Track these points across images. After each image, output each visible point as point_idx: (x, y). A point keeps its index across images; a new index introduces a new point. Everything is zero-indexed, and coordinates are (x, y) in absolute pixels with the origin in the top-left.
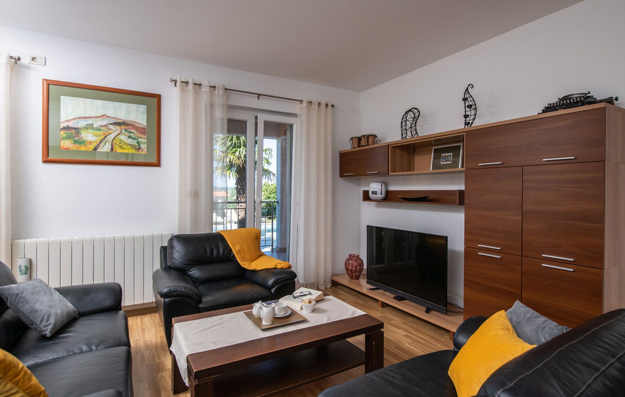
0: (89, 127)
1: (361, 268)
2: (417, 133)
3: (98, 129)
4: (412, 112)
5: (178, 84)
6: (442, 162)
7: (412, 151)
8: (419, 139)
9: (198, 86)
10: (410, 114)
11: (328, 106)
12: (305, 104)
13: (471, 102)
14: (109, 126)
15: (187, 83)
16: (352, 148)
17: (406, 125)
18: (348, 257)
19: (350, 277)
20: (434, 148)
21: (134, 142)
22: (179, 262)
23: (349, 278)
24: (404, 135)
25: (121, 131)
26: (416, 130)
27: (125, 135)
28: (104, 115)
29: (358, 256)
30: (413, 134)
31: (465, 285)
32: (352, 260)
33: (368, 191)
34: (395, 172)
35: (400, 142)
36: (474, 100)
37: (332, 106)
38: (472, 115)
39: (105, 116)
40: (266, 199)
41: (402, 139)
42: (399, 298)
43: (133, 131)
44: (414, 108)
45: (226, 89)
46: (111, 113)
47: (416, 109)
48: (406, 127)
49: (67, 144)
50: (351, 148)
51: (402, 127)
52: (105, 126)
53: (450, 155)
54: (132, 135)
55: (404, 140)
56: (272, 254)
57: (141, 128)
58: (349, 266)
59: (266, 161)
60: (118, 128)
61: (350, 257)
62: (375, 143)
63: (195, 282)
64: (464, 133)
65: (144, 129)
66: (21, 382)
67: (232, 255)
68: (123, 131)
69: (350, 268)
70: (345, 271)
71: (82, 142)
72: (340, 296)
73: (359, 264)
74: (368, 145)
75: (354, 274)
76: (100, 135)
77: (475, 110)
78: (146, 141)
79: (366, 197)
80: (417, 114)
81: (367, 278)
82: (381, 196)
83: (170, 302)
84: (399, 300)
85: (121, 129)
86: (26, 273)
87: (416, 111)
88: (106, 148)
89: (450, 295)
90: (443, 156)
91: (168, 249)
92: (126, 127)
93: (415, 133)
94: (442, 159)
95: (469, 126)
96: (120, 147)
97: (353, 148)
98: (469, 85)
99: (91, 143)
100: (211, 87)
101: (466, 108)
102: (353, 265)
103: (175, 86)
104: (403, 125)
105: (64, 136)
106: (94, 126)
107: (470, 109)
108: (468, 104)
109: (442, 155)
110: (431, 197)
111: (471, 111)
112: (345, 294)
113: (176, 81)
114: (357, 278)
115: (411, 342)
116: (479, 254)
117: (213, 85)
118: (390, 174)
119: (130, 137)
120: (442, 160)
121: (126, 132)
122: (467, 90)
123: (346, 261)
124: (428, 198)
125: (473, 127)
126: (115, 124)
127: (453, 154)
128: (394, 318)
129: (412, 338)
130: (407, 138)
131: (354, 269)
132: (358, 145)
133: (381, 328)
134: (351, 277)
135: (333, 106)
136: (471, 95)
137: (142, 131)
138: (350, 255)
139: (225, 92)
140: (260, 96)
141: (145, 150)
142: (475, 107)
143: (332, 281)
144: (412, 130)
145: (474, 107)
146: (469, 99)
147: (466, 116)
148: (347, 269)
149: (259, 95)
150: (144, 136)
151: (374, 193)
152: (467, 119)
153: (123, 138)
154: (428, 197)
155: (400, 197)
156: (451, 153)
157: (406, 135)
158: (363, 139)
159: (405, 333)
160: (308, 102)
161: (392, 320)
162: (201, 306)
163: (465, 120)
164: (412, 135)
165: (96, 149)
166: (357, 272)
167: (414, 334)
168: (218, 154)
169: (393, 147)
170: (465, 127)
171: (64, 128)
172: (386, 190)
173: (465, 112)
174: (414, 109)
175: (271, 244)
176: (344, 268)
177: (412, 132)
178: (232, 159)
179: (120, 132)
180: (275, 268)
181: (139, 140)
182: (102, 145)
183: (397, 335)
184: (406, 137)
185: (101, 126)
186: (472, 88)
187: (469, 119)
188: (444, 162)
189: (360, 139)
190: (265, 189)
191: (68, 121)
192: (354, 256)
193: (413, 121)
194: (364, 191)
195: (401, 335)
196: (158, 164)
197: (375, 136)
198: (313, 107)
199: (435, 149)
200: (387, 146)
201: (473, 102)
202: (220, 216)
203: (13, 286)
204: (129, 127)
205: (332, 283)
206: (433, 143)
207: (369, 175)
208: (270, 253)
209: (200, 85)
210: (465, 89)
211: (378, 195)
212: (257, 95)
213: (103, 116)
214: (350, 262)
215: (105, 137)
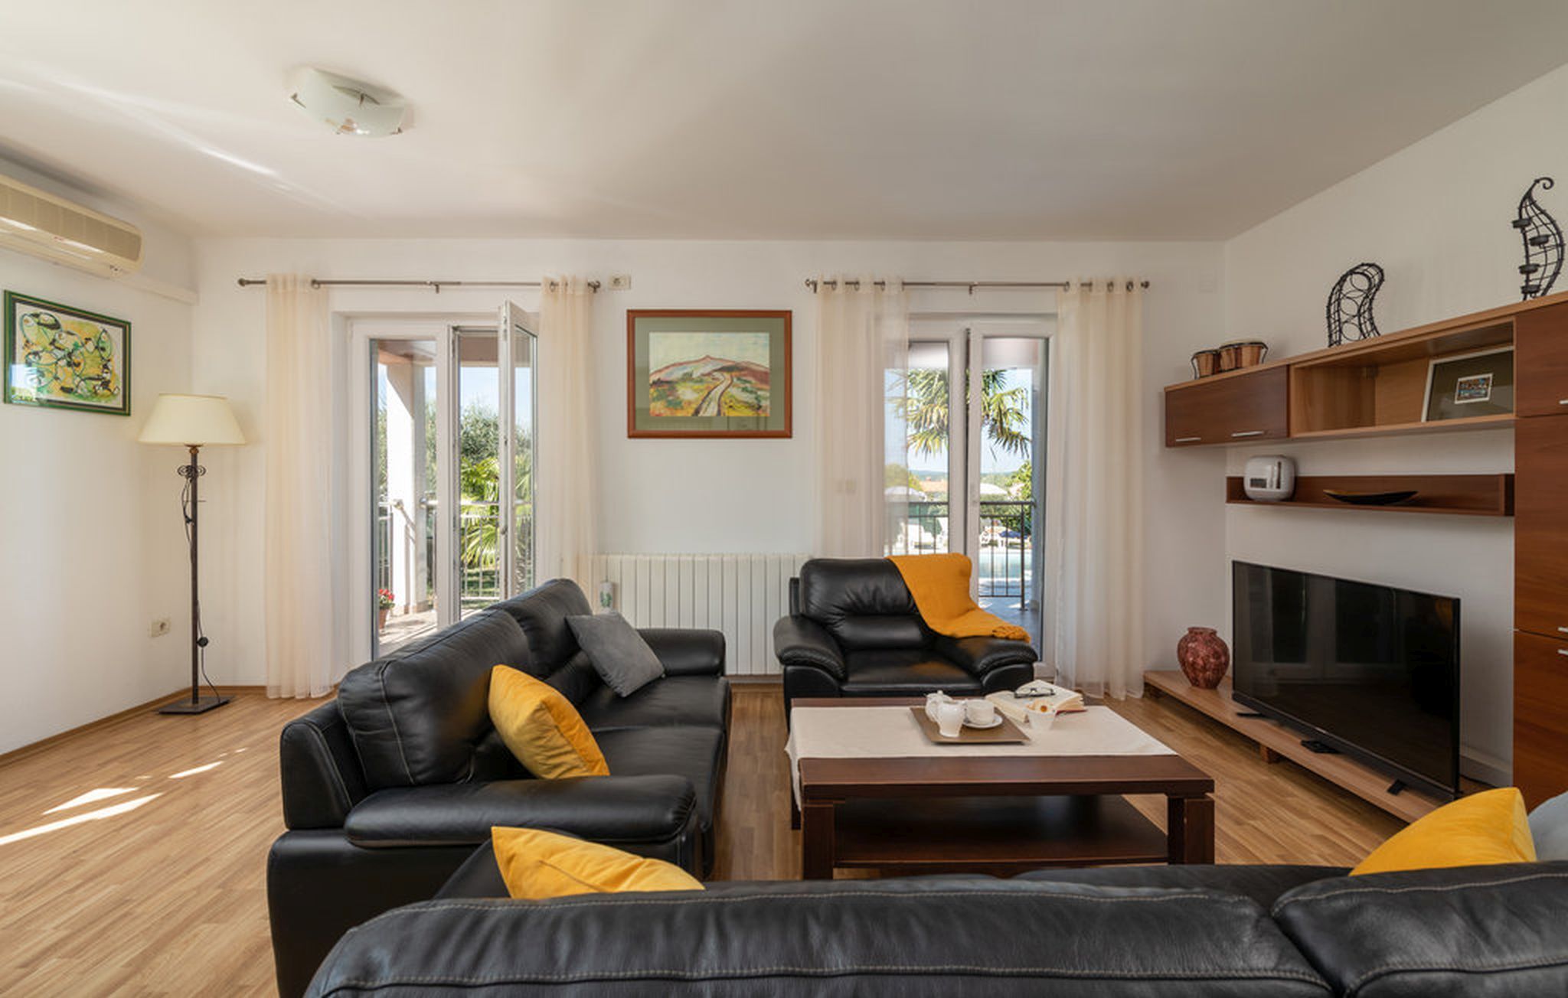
0: (687, 378)
1: (1221, 663)
2: (1374, 328)
3: (700, 381)
4: (1362, 274)
5: (819, 289)
6: (1458, 399)
7: (1365, 374)
8: (1381, 342)
9: (853, 286)
10: (1351, 282)
11: (1132, 286)
12: (1074, 290)
13: (1544, 227)
14: (715, 374)
15: (834, 283)
16: (1198, 376)
17: (1338, 311)
18: (1187, 632)
19: (1191, 681)
20: (1432, 363)
21: (749, 398)
22: (818, 607)
23: (1190, 685)
24: (1334, 336)
25: (732, 381)
26: (1371, 319)
27: (739, 387)
28: (708, 357)
29: (1214, 633)
30: (1365, 331)
31: (1518, 736)
32: (1193, 642)
33: (1241, 480)
34: (1310, 430)
35: (1325, 354)
36: (1553, 222)
37: (1142, 285)
38: (1552, 263)
39: (709, 360)
40: (1028, 497)
41: (1331, 345)
42: (1319, 746)
43: (749, 378)
44: (1363, 265)
45: (904, 284)
46: (716, 354)
47: (1370, 265)
48: (1339, 315)
49: (658, 407)
50: (1196, 377)
51: (1329, 317)
52: (709, 374)
53: (1484, 379)
54: (748, 385)
55: (1335, 349)
56: (1022, 614)
57: (761, 372)
58: (1189, 654)
59: (1015, 416)
60: (727, 375)
61: (1193, 634)
62: (1260, 361)
63: (845, 647)
64: (1513, 319)
65: (766, 373)
66: (576, 736)
67: (911, 604)
68: (735, 380)
69: (1191, 659)
70: (1179, 667)
71: (677, 404)
72: (1163, 721)
73: (1216, 652)
74: (1237, 368)
75: (1201, 675)
76: (702, 390)
77: (1560, 249)
78: (768, 394)
79: (1236, 491)
80: (1377, 279)
81: (1234, 688)
82: (1278, 490)
83: (794, 673)
84: (1316, 751)
85: (732, 377)
86: (608, 605)
87: (1372, 271)
88: (710, 411)
89: (1465, 755)
90: (1461, 383)
91: (800, 582)
92: (737, 373)
93: (1369, 329)
94: (1460, 389)
95: (1538, 294)
96: (731, 407)
97: (1201, 377)
98: (1537, 181)
99: (690, 403)
100: (876, 283)
101: (1529, 246)
102: (1197, 652)
103: (815, 291)
104: (1332, 311)
105: (655, 395)
106: (694, 376)
107: (1545, 248)
108: (1536, 235)
109: (1460, 380)
110: (1422, 492)
111: (1545, 252)
112: (1171, 715)
113: (815, 284)
114: (1212, 685)
115: (1330, 855)
116: (1561, 655)
117: (880, 280)
118: (1295, 435)
119: (745, 390)
120: (1459, 395)
121: (739, 382)
122: (1528, 196)
123: (1181, 641)
124: (1414, 496)
125: (1551, 296)
126: (722, 370)
127: (1494, 376)
128: (1296, 793)
129: (1339, 846)
130: (1342, 343)
131: (1201, 662)
132: (1213, 370)
133: (1208, 791)
134: (1195, 682)
135: (1146, 285)
136: (1543, 208)
137: (762, 377)
138: (1192, 630)
139: (903, 289)
140: (974, 288)
141: (768, 410)
142: (1558, 242)
143: (1147, 685)
144: (1362, 322)
145: (1556, 240)
146: (1535, 220)
147: (1527, 270)
148: (1183, 662)
149: (971, 287)
150: (764, 386)
151: (1258, 483)
152: (1532, 276)
153: (734, 391)
154: (1415, 493)
155: (1328, 494)
156: (1488, 373)
157: (1340, 337)
158: (1224, 354)
159: (1318, 831)
160: (1083, 285)
161: (1292, 795)
162: (845, 688)
163: (1527, 280)
164: (1364, 335)
165: (697, 412)
166: (1207, 670)
167: (1349, 841)
168: (915, 408)
169: (1303, 368)
170: (1525, 299)
171: (655, 383)
172: (1293, 475)
173: (1527, 257)
174: (1365, 268)
175: (1020, 594)
176: (1177, 659)
177: (1363, 326)
178: (942, 414)
179: (729, 382)
180: (993, 637)
181: (759, 393)
182: (705, 405)
183: (1293, 830)
184: (1340, 340)
185: (703, 375)
186: (1545, 187)
187: (1540, 276)
188: (1466, 398)
189: (1216, 355)
190: (1027, 476)
191: (660, 371)
192: (1201, 633)
193: (1365, 298)
194: (1231, 480)
195: (1305, 834)
196: (787, 434)
197: (1260, 345)
198: (1094, 293)
199: (1436, 366)
200: (1285, 369)
201: (1551, 227)
202: (930, 531)
203: (584, 616)
204: (743, 373)
205: (1145, 690)
206: (1431, 350)
207: (1237, 441)
208: (1018, 612)
209: (857, 283)
210: (1525, 193)
211: (1268, 489)
212: (968, 287)
213: (704, 359)
214: (1190, 645)
215: (709, 393)
